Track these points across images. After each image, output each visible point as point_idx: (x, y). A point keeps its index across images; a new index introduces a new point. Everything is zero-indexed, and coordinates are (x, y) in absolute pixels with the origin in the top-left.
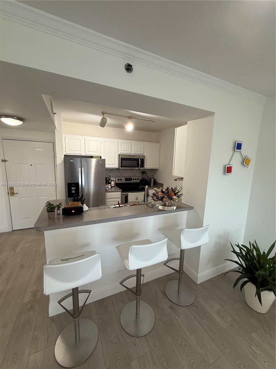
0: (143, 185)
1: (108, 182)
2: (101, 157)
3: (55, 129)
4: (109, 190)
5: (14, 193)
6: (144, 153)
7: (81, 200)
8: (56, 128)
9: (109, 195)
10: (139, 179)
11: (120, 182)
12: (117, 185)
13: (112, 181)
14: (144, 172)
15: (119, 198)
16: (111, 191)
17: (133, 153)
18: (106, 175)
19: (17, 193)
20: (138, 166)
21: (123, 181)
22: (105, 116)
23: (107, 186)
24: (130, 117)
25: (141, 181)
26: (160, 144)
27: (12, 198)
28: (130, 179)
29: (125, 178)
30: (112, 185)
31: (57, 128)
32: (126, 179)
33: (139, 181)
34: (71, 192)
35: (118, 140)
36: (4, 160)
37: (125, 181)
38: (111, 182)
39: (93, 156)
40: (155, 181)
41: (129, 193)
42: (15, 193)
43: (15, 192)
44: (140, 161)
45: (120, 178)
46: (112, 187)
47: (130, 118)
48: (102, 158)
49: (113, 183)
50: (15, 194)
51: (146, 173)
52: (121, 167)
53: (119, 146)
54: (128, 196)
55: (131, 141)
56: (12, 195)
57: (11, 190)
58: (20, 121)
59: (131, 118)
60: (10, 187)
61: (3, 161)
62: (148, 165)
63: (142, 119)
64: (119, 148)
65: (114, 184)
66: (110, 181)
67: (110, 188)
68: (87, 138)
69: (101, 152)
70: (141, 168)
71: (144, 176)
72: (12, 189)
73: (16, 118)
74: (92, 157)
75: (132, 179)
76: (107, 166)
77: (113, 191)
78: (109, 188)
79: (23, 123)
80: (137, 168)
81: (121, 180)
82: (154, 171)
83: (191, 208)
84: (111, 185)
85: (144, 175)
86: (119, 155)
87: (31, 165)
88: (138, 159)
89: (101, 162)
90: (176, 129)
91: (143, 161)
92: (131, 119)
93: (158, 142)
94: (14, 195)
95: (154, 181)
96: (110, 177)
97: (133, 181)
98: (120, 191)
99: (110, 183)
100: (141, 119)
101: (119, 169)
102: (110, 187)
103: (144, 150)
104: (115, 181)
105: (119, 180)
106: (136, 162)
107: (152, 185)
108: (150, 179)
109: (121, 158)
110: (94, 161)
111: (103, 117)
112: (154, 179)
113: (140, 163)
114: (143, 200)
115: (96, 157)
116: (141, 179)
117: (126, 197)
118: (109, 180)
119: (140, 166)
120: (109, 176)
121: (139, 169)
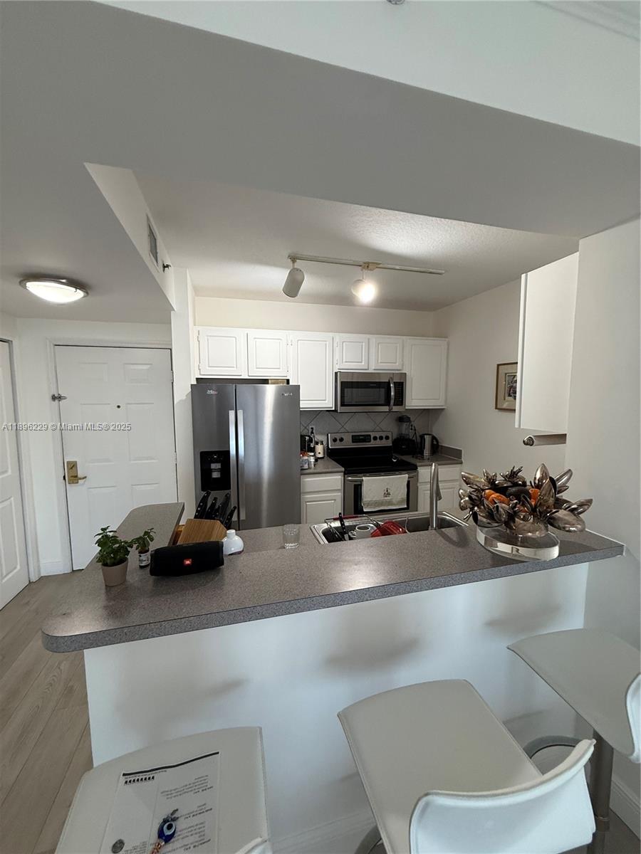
0: (402, 455)
1: (306, 446)
2: (288, 381)
3: (172, 312)
4: (309, 468)
5: (76, 476)
6: (403, 365)
7: (223, 515)
8: (174, 310)
9: (310, 482)
10: (390, 438)
11: (338, 446)
12: (332, 454)
13: (317, 443)
14: (402, 419)
15: (339, 490)
16: (316, 471)
17: (374, 368)
18: (302, 428)
19: (85, 477)
20: (387, 403)
21: (348, 443)
22: (299, 264)
23: (306, 458)
24: (368, 263)
25: (395, 442)
26: (447, 339)
27: (72, 489)
28: (366, 438)
29: (353, 436)
30: (317, 453)
31: (175, 308)
32: (356, 439)
33: (389, 443)
34: (211, 475)
35: (331, 334)
36: (56, 395)
37: (353, 442)
38: (314, 447)
39: (268, 380)
40: (435, 443)
41: (365, 476)
42: (79, 476)
43: (80, 474)
44: (392, 390)
45: (338, 436)
46: (317, 460)
47: (367, 266)
48: (291, 383)
49: (320, 448)
50: (80, 479)
51: (408, 420)
52: (343, 405)
53: (337, 350)
54: (361, 485)
55: (368, 336)
56: (73, 483)
57: (72, 468)
58: (74, 289)
59: (370, 267)
60: (68, 462)
61: (54, 398)
62: (415, 399)
63: (403, 268)
64: (337, 357)
65: (322, 453)
66: (312, 445)
67: (313, 463)
68: (253, 333)
69: (288, 367)
70: (395, 409)
71: (404, 427)
72: (73, 466)
73: (64, 281)
74: (265, 381)
75: (372, 437)
76: (304, 404)
77: (318, 471)
78: (309, 463)
79: (84, 297)
80: (386, 409)
81: (341, 440)
82: (431, 414)
83: (616, 549)
84: (314, 455)
85: (405, 425)
86: (336, 373)
87: (119, 407)
88: (389, 383)
89: (290, 393)
90: (523, 276)
91: (400, 387)
92: (371, 270)
93: (441, 333)
94: (77, 483)
95: (432, 441)
96: (312, 433)
97: (372, 444)
98: (342, 472)
99: (313, 450)
100: (398, 267)
101: (335, 411)
102: (312, 460)
103: (403, 356)
104: (325, 443)
105: (335, 440)
106: (383, 391)
107: (427, 452)
108: (422, 437)
109: (342, 383)
110: (270, 392)
111: (294, 269)
112: (434, 438)
113: (392, 394)
114: (406, 496)
115: (276, 381)
116: (395, 437)
117: (358, 489)
118: (311, 440)
119: (392, 402)
120: (310, 430)
121: (390, 411)
